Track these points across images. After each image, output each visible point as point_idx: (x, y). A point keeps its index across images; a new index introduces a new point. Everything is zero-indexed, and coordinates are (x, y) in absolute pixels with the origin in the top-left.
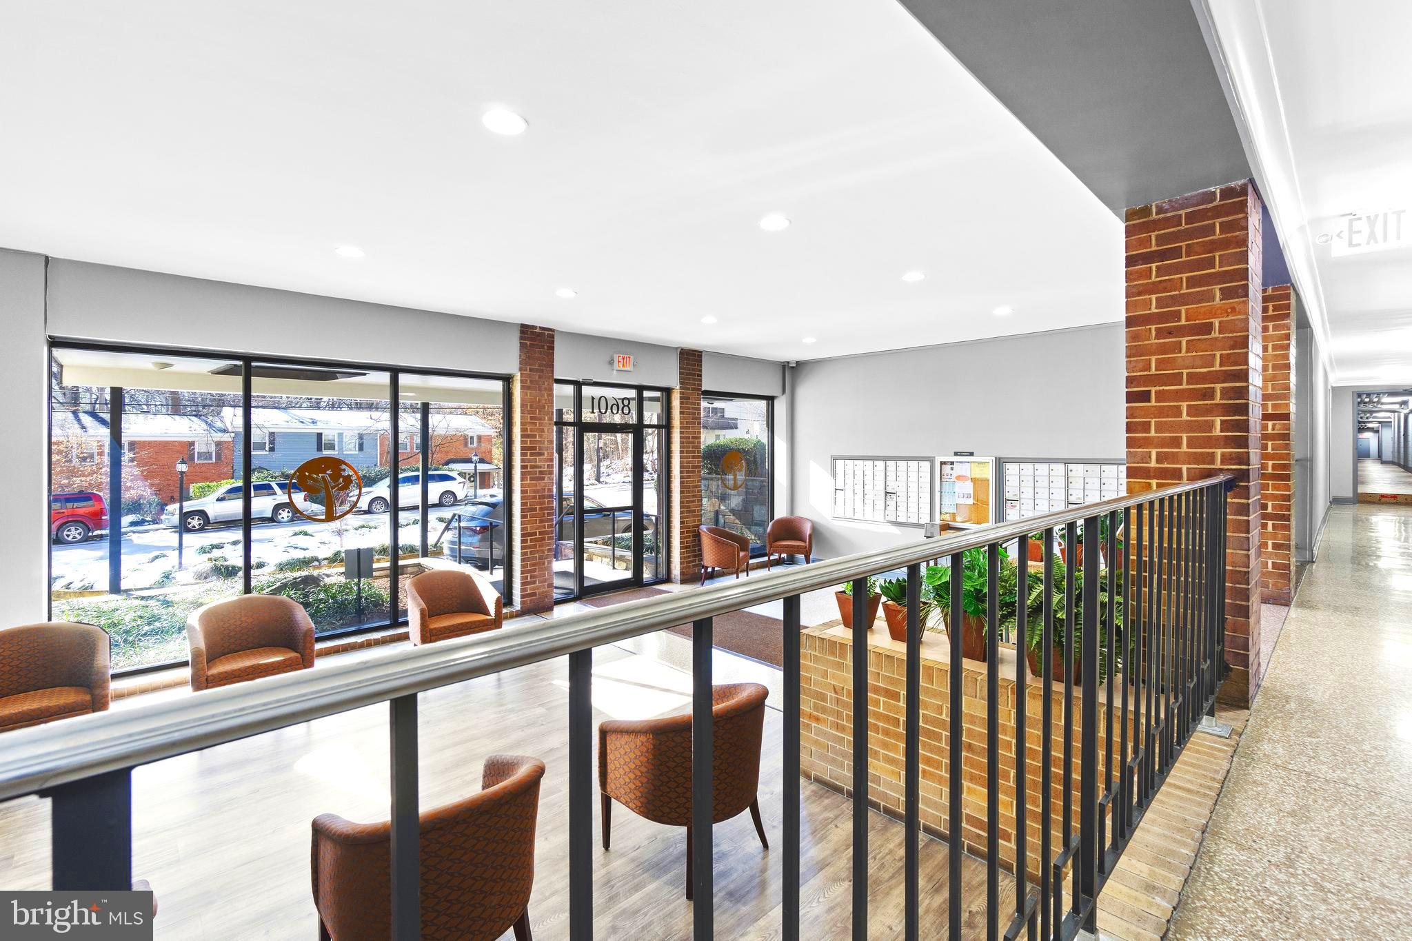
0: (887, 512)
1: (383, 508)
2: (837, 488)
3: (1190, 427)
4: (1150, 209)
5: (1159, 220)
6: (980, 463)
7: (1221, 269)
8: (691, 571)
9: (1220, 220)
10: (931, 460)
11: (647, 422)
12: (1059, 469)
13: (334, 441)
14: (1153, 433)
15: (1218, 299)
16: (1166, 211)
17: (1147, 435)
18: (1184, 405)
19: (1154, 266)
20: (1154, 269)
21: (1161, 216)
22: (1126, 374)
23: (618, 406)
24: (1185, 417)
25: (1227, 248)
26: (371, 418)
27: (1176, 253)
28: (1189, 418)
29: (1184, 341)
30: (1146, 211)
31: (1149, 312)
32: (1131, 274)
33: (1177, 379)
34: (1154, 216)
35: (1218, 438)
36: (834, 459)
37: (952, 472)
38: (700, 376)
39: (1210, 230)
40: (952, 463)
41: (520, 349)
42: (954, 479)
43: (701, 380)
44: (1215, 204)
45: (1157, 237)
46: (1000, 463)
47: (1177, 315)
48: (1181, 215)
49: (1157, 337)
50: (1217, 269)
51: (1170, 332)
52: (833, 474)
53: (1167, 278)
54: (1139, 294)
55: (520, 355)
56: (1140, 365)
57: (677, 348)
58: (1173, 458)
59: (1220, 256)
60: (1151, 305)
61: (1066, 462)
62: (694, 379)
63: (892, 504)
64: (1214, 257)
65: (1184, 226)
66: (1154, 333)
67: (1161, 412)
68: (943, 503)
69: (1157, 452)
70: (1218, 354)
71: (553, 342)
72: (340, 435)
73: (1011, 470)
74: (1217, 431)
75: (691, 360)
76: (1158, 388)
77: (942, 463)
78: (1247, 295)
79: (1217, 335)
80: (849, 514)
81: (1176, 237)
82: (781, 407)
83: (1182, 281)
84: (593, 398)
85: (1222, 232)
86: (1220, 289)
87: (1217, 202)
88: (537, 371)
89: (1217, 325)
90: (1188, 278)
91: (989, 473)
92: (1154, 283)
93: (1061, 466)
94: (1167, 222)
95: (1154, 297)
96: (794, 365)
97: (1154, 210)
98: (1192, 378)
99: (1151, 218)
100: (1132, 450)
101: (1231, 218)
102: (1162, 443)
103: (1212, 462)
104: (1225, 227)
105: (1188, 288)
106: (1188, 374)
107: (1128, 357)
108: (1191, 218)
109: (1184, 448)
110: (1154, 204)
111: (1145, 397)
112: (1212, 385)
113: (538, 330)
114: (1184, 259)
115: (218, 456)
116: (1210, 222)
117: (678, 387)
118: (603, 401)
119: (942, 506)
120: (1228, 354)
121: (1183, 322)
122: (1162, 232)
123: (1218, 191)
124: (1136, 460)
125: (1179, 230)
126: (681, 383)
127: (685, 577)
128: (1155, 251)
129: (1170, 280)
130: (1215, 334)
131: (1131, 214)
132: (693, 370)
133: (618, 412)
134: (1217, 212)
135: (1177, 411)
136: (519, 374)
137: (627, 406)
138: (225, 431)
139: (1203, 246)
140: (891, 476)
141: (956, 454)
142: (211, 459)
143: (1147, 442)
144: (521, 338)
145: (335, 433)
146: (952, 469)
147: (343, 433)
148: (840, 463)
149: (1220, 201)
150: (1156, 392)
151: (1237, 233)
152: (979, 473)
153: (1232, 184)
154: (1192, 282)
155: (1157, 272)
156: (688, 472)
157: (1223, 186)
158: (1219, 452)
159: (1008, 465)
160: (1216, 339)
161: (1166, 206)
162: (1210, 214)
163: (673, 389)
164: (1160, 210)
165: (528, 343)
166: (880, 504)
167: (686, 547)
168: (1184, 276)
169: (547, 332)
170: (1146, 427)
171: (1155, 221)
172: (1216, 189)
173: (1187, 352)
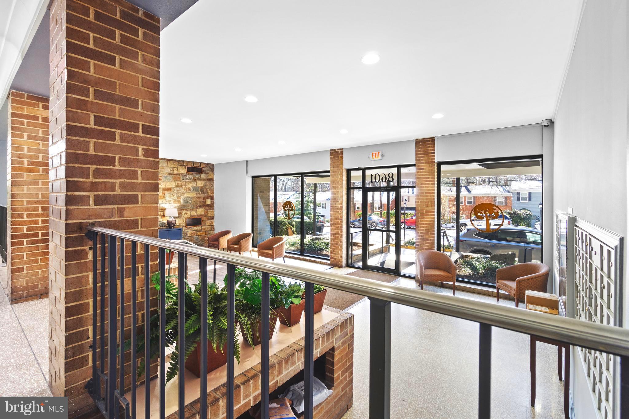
11: (403, 184)
23: (386, 178)
38: (434, 153)
41: (330, 160)
43: (434, 156)
57: (413, 140)
62: (428, 156)
71: (342, 154)
75: (425, 144)
84: (372, 175)
88: (336, 167)
96: (548, 124)
113: (336, 151)
115: (506, 203)
118: (377, 176)
126: (417, 160)
132: (427, 150)
133: (385, 181)
137: (392, 177)
138: (509, 192)
142: (503, 204)
144: (330, 155)
165: (333, 157)
169: (340, 151)
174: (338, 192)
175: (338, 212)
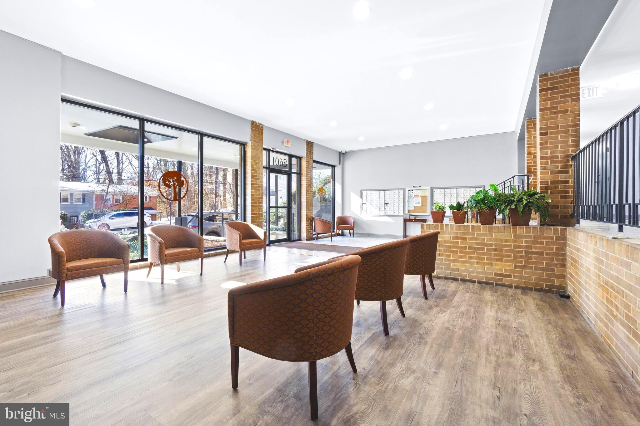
0: (385, 211)
1: (106, 229)
2: (363, 203)
3: (561, 142)
4: (548, 74)
5: (551, 78)
6: (423, 190)
7: (571, 93)
8: (309, 236)
9: (571, 78)
10: (404, 190)
11: (293, 171)
12: (454, 191)
13: (68, 197)
14: (549, 145)
15: (570, 102)
16: (553, 75)
17: (547, 146)
18: (559, 136)
19: (549, 92)
20: (549, 93)
21: (552, 76)
22: (540, 127)
23: (282, 162)
24: (559, 139)
25: (573, 86)
26: (89, 186)
27: (557, 88)
28: (561, 139)
29: (559, 115)
30: (546, 75)
31: (547, 107)
32: (541, 95)
33: (557, 127)
34: (549, 76)
35: (570, 145)
36: (362, 191)
37: (412, 194)
38: (313, 153)
39: (568, 81)
40: (412, 190)
41: (251, 131)
42: (413, 196)
43: (313, 155)
44: (569, 73)
45: (550, 83)
46: (432, 189)
47: (557, 107)
48: (558, 76)
49: (550, 115)
50: (570, 93)
51: (555, 113)
52: (362, 197)
53: (553, 96)
54: (544, 101)
55: (251, 134)
56: (545, 124)
57: (305, 140)
58: (556, 152)
59: (571, 89)
60: (548, 104)
61: (457, 188)
62: (311, 154)
63: (387, 208)
64: (569, 89)
65: (559, 79)
66: (549, 113)
67: (551, 138)
68: (409, 206)
69: (550, 151)
70: (570, 119)
71: (263, 130)
72: (72, 195)
73: (436, 192)
74: (570, 143)
75: (310, 145)
76: (550, 131)
77: (409, 190)
78: (579, 101)
79: (570, 113)
80: (369, 213)
81: (557, 83)
82: (338, 170)
83: (558, 97)
84: (274, 158)
85: (571, 81)
86: (571, 99)
87: (570, 72)
88: (257, 142)
89: (570, 110)
90: (560, 96)
91: (428, 193)
92: (549, 97)
93: (455, 190)
94: (554, 78)
95: (549, 102)
96: (344, 153)
97: (549, 74)
98: (562, 127)
99: (548, 77)
100: (542, 151)
101: (574, 77)
102: (552, 148)
103: (569, 152)
104: (572, 80)
105: (560, 99)
106: (560, 126)
107: (540, 121)
108: (561, 77)
109: (559, 149)
110: (549, 72)
111: (546, 134)
112: (568, 129)
113: (258, 124)
114: (559, 90)
116: (568, 78)
117: (305, 157)
118: (277, 160)
119: (409, 207)
120: (573, 119)
121: (559, 109)
122: (552, 81)
123: (570, 69)
124: (543, 154)
125: (557, 81)
126: (307, 155)
127: (308, 238)
128: (550, 87)
129: (555, 96)
130: (569, 113)
131: (541, 75)
132: (310, 150)
134: (570, 75)
135: (557, 138)
136: (250, 142)
137: (286, 163)
139: (565, 86)
140: (387, 197)
141: (414, 187)
143: (547, 148)
144: (252, 126)
145: (69, 193)
146: (412, 192)
147: (73, 193)
148: (364, 193)
149: (571, 72)
150: (550, 132)
151: (576, 82)
152: (423, 194)
153: (575, 67)
154: (562, 97)
155: (550, 94)
156: (309, 193)
157: (572, 67)
158: (570, 149)
159: (434, 190)
160: (570, 114)
161: (553, 73)
162: (568, 76)
163: (303, 158)
164: (551, 75)
165: (254, 129)
166: (382, 208)
167: (308, 225)
168: (559, 95)
169: (261, 125)
170: (547, 143)
171: (549, 78)
172: (570, 68)
173: (560, 119)
174: (259, 169)
175: (259, 190)
